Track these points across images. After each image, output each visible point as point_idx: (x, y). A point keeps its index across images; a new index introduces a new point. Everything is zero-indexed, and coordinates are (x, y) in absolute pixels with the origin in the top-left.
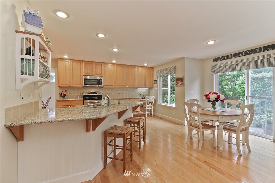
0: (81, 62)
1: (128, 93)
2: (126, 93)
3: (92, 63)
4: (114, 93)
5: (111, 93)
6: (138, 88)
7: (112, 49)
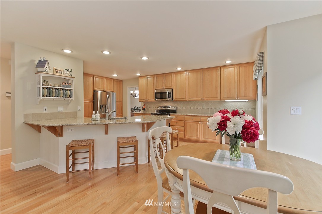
0: (153, 76)
1: (211, 108)
2: (208, 108)
3: (162, 75)
4: (191, 108)
5: (187, 108)
6: (226, 101)
7: (141, 58)
